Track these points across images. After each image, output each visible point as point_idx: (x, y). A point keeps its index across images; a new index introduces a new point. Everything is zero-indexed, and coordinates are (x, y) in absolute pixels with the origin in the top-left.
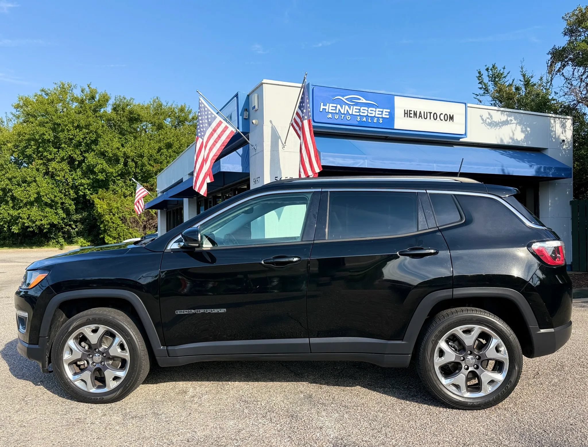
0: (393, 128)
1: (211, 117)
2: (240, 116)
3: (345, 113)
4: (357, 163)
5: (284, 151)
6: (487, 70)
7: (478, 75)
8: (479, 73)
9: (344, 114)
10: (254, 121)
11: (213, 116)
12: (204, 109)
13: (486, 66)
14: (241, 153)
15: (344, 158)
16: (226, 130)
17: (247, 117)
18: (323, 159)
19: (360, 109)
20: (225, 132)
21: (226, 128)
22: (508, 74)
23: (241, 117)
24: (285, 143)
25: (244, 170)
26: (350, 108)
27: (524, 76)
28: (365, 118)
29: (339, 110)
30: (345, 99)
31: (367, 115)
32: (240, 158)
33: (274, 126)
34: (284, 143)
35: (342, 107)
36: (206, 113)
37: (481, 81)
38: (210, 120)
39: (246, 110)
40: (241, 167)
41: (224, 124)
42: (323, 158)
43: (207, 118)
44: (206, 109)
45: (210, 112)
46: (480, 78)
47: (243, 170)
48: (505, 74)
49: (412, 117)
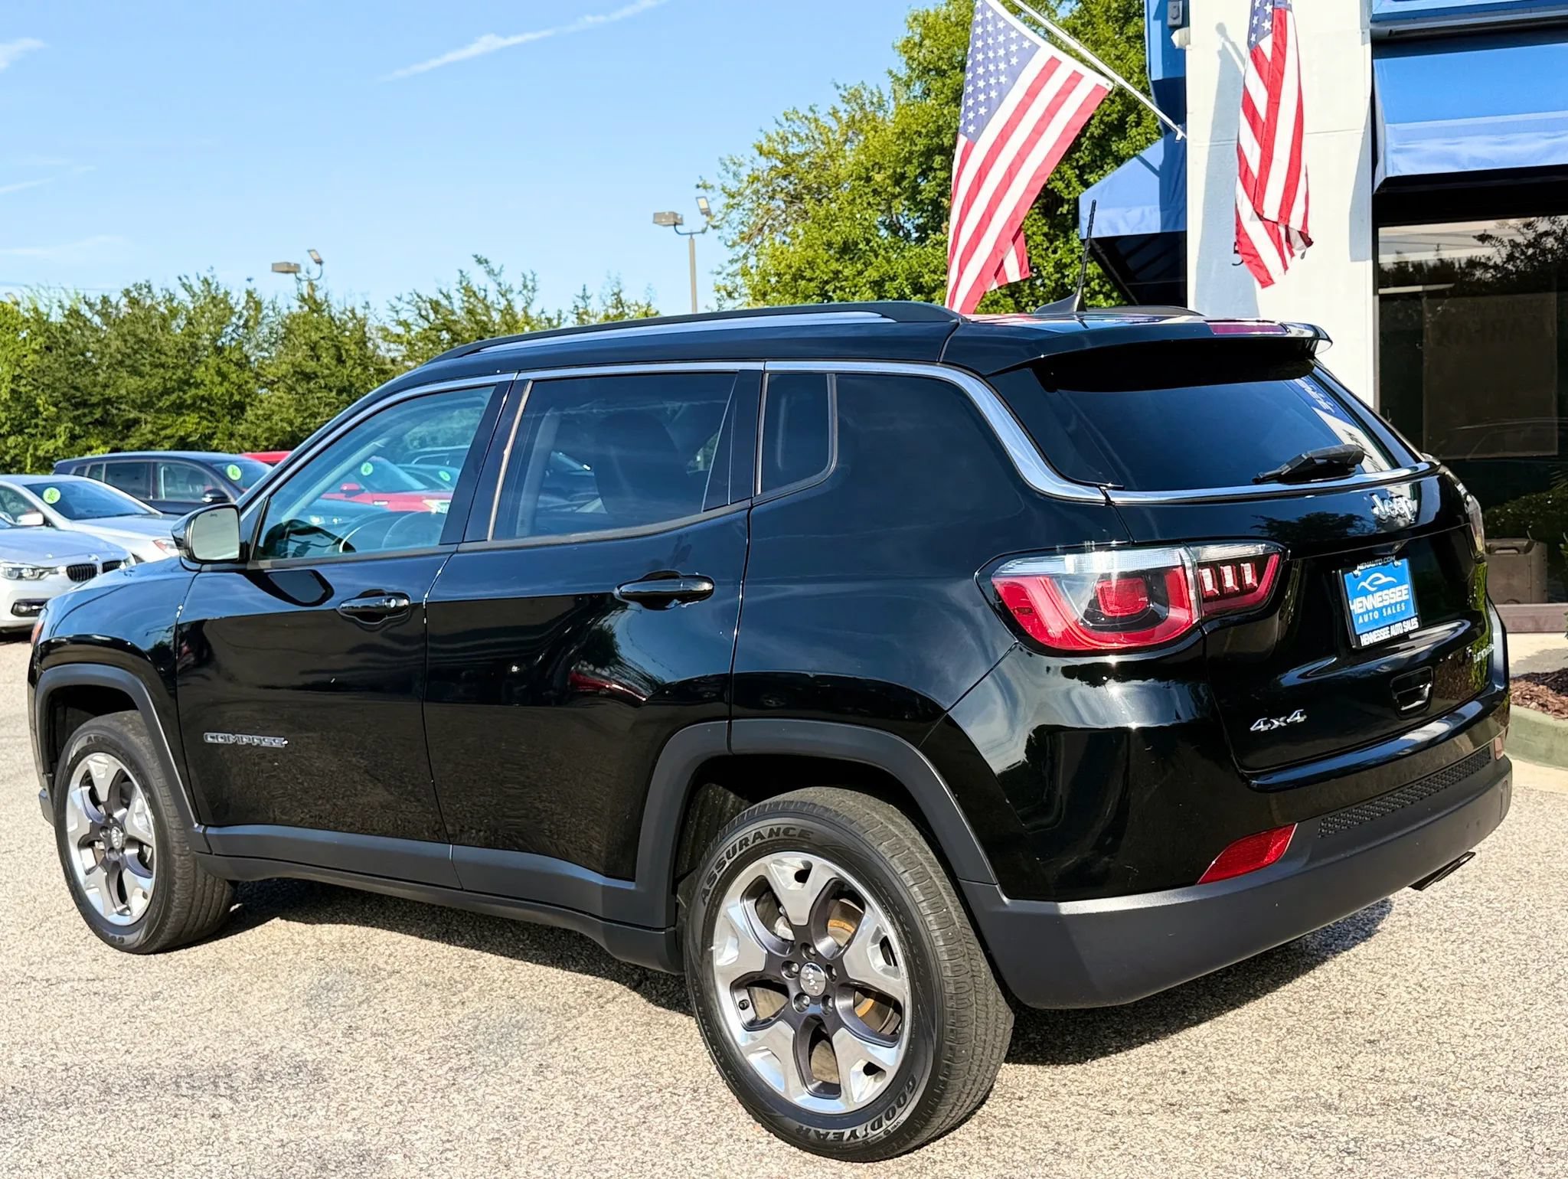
1: (1021, 48)
2: (1156, 18)
11: (1026, 44)
12: (995, 25)
16: (1074, 87)
17: (1179, 21)
18: (1397, 151)
20: (1070, 92)
21: (1075, 78)
23: (1159, 23)
25: (1171, 224)
32: (1156, 179)
33: (1233, 44)
36: (1001, 38)
38: (1014, 61)
40: (1158, 215)
41: (1069, 65)
42: (1395, 146)
43: (1006, 54)
44: (1001, 25)
45: (1013, 35)
47: (1164, 224)
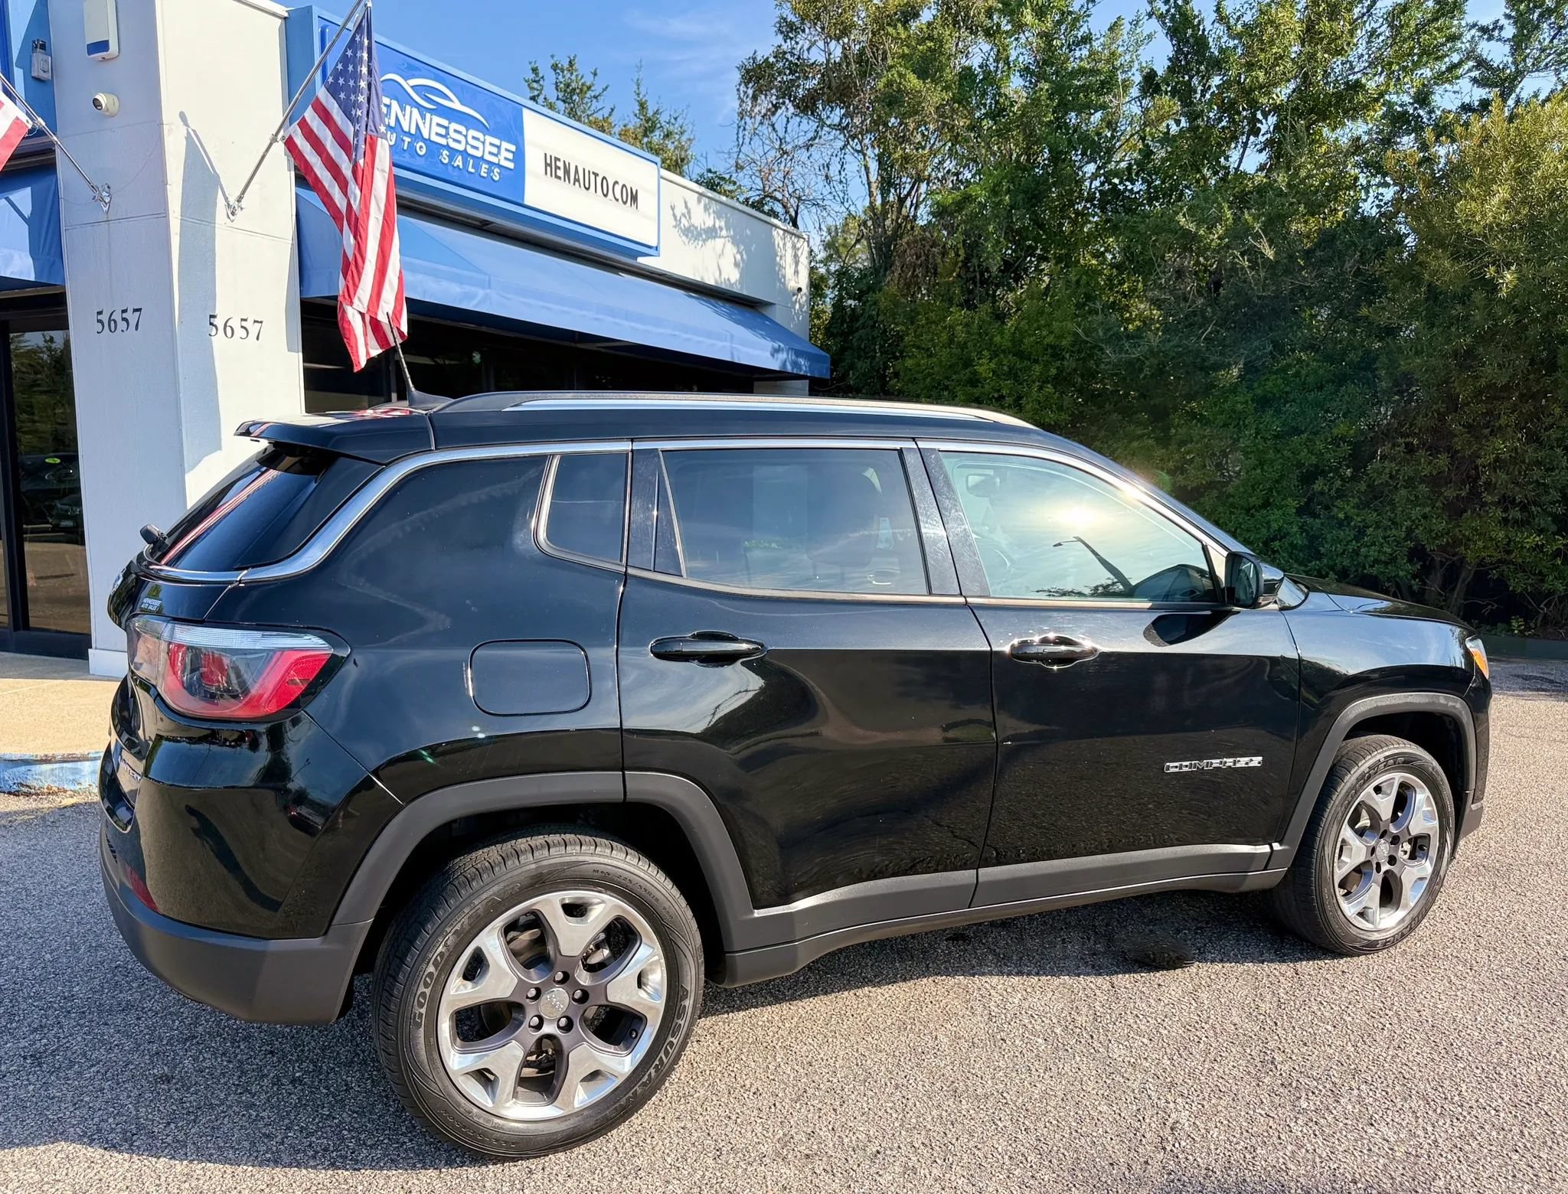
0: (520, 201)
3: (413, 131)
4: (472, 297)
5: (234, 225)
6: (555, 67)
7: (532, 76)
8: (535, 70)
9: (408, 134)
10: (102, 98)
13: (552, 56)
14: (27, 210)
15: (436, 275)
19: (447, 128)
22: (604, 90)
24: (239, 200)
26: (423, 117)
27: (642, 106)
28: (460, 158)
29: (397, 119)
30: (412, 87)
31: (465, 150)
34: (232, 200)
35: (403, 109)
37: (536, 93)
39: (43, 47)
46: (535, 85)
48: (597, 89)
49: (559, 178)
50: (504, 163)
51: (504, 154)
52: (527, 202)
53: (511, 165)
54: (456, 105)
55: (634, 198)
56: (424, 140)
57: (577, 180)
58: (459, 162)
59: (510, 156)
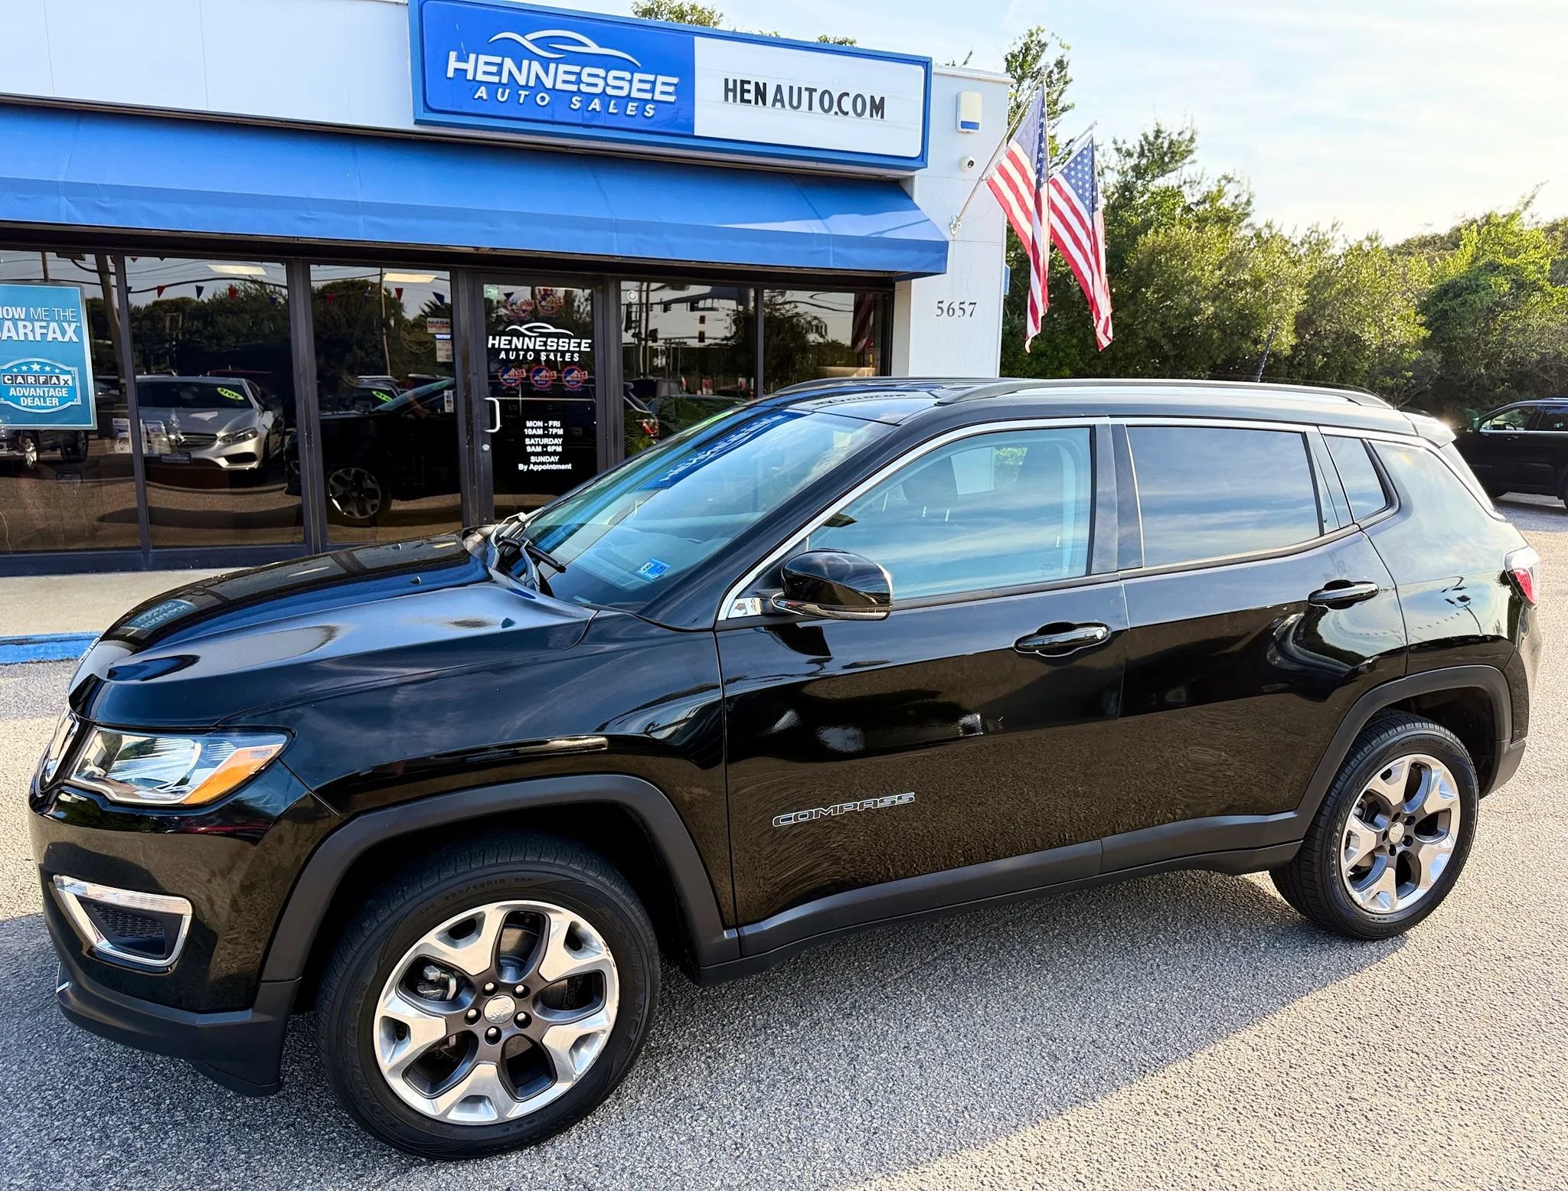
50: (658, 97)
51: (659, 88)
52: (696, 133)
53: (672, 99)
54: (593, 48)
55: (878, 107)
56: (547, 90)
57: (778, 99)
58: (596, 104)
59: (671, 89)
